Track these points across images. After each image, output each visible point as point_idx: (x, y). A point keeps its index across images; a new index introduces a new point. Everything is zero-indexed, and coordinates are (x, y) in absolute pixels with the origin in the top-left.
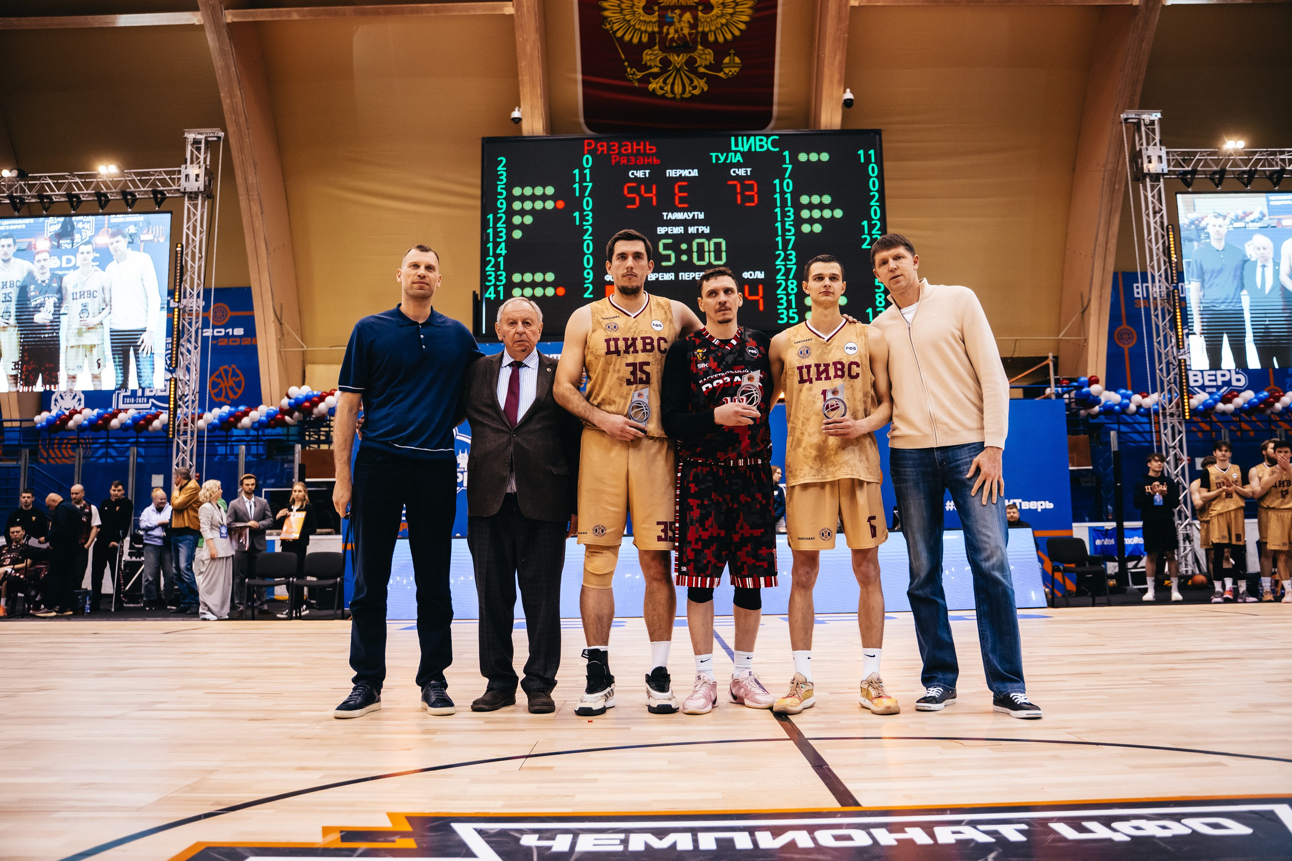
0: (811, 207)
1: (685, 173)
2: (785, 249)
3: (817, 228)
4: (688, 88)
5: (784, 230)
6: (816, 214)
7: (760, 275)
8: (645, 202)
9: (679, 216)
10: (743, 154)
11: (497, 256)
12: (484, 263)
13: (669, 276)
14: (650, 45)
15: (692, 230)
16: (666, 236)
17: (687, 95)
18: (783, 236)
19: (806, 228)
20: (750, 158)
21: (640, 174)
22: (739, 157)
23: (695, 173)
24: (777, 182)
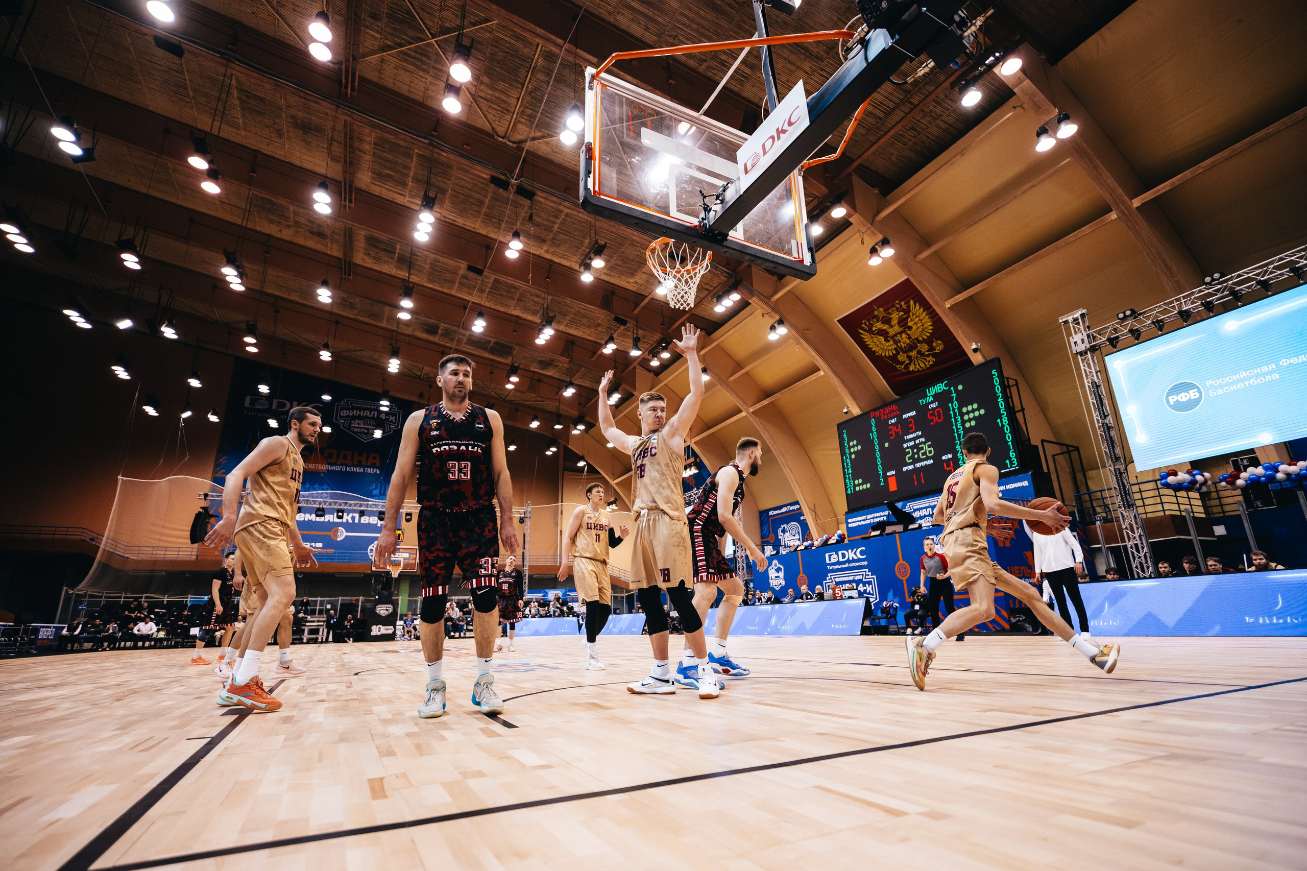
0: (968, 413)
1: (910, 414)
2: (959, 439)
3: (973, 423)
4: (927, 363)
5: (958, 429)
6: (971, 415)
7: (950, 456)
8: (897, 433)
9: (911, 436)
10: (933, 396)
11: (849, 474)
12: (845, 478)
13: (911, 467)
14: (898, 353)
15: (917, 442)
16: (908, 447)
17: (928, 366)
18: (957, 432)
19: (968, 425)
20: (936, 397)
21: (893, 421)
22: (932, 399)
23: (914, 413)
24: (950, 405)
